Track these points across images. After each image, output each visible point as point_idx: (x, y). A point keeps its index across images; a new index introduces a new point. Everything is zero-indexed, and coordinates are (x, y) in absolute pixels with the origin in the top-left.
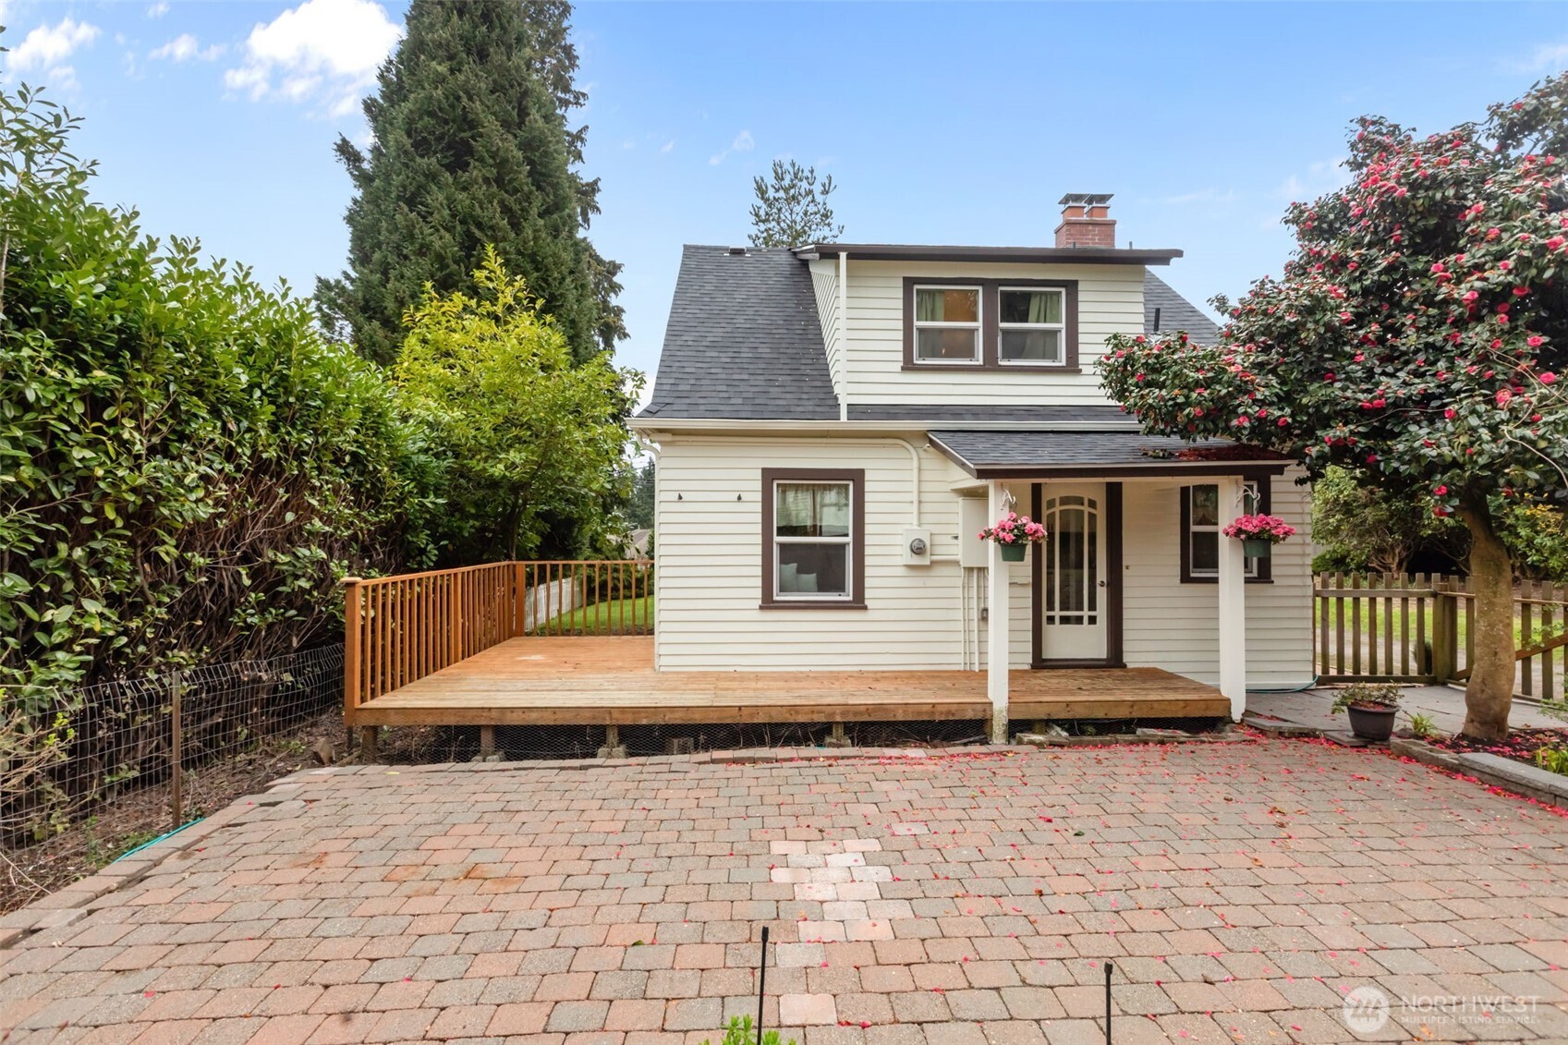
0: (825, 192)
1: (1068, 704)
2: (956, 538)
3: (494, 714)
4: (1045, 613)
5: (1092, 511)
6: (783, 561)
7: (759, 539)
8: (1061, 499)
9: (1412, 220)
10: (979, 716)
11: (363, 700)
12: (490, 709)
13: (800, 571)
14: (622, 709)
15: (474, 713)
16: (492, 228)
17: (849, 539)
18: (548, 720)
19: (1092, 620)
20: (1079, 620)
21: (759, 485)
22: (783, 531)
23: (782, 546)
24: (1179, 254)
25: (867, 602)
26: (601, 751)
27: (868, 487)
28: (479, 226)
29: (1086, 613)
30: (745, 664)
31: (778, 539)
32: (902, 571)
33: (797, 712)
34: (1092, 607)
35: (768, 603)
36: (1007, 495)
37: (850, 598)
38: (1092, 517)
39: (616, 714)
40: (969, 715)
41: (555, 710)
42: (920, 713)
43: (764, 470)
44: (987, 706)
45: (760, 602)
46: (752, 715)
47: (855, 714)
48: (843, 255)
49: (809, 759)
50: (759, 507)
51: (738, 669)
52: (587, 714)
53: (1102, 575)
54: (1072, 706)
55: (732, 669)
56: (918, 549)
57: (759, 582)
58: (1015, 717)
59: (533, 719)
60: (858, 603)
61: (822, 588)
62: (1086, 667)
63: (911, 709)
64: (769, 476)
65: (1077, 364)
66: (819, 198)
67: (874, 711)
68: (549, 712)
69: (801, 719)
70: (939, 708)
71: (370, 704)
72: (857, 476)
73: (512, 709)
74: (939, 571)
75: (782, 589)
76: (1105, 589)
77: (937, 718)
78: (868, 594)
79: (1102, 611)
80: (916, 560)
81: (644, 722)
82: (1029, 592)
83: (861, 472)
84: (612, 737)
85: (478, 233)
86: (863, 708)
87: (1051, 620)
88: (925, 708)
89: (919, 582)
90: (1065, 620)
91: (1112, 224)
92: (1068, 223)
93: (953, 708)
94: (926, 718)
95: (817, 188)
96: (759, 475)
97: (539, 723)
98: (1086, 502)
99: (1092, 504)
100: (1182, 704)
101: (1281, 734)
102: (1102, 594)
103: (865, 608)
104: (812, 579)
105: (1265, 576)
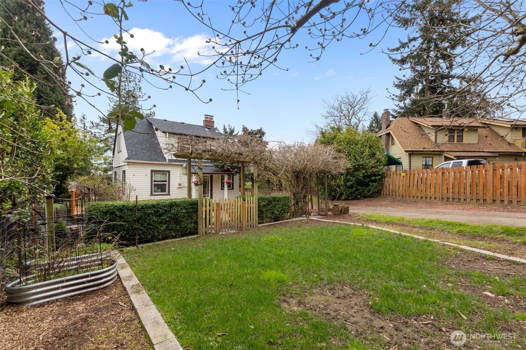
0: (139, 82)
2: (186, 183)
6: (154, 187)
7: (150, 183)
8: (204, 176)
13: (157, 189)
16: (47, 93)
17: (167, 183)
21: (150, 173)
22: (154, 181)
23: (154, 184)
25: (170, 194)
27: (171, 173)
28: (43, 93)
29: (207, 195)
31: (153, 183)
32: (177, 188)
35: (152, 195)
36: (195, 176)
37: (167, 193)
38: (208, 179)
45: (150, 194)
48: (167, 133)
50: (150, 177)
53: (209, 189)
56: (180, 185)
57: (150, 191)
61: (162, 191)
64: (152, 171)
66: (138, 83)
72: (169, 172)
74: (183, 188)
75: (154, 192)
78: (170, 192)
79: (209, 195)
80: (179, 187)
85: (42, 95)
89: (180, 190)
91: (214, 122)
92: (206, 120)
95: (137, 80)
96: (150, 171)
98: (207, 177)
102: (209, 192)
104: (160, 190)
105: (233, 189)
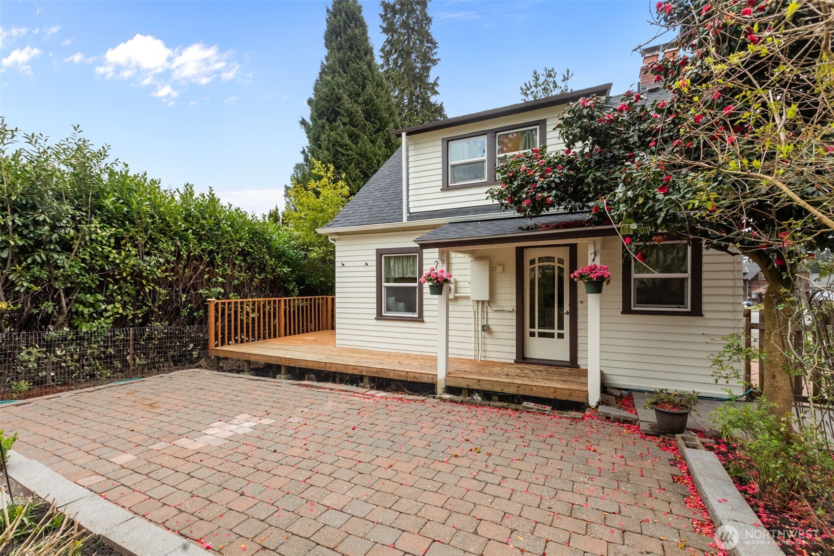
0: (565, 79)
1: (479, 381)
4: (528, 330)
5: (561, 266)
7: (375, 285)
8: (539, 259)
10: (430, 381)
11: (217, 346)
13: (396, 301)
17: (416, 284)
19: (561, 336)
20: (551, 336)
21: (375, 258)
22: (388, 281)
23: (388, 288)
25: (424, 318)
26: (278, 376)
27: (425, 256)
29: (556, 331)
30: (370, 346)
31: (384, 284)
33: (348, 368)
34: (561, 327)
35: (380, 316)
37: (417, 316)
38: (560, 269)
40: (425, 380)
42: (401, 376)
43: (377, 250)
44: (434, 377)
45: (375, 316)
47: (372, 372)
48: (403, 134)
49: (332, 389)
50: (375, 269)
51: (367, 348)
52: (274, 359)
53: (567, 308)
54: (481, 382)
55: (364, 348)
57: (375, 306)
58: (449, 384)
60: (420, 319)
61: (405, 310)
62: (555, 366)
63: (396, 373)
64: (380, 253)
67: (381, 372)
69: (349, 372)
70: (410, 374)
71: (220, 348)
72: (419, 251)
74: (461, 302)
76: (568, 316)
77: (409, 380)
78: (425, 314)
79: (566, 331)
82: (514, 316)
86: (375, 370)
87: (532, 334)
88: (403, 374)
90: (541, 335)
93: (417, 375)
94: (403, 379)
96: (374, 252)
98: (556, 260)
99: (561, 261)
100: (552, 390)
101: (608, 418)
102: (567, 319)
103: (423, 321)
104: (401, 305)
105: (697, 311)
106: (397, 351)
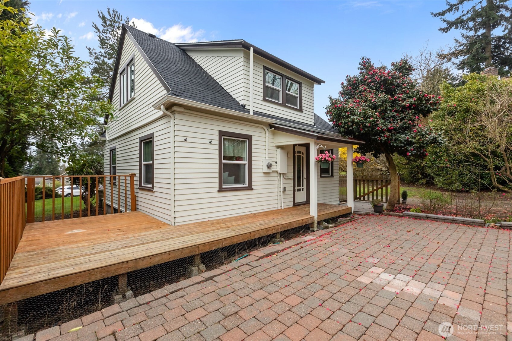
2: (276, 163)
3: (130, 264)
6: (225, 171)
7: (218, 161)
8: (297, 151)
9: (386, 85)
12: (127, 262)
13: (229, 175)
14: (204, 244)
15: (116, 267)
17: (247, 162)
18: (166, 259)
19: (303, 190)
20: (300, 190)
21: (217, 138)
22: (225, 158)
23: (225, 165)
24: (324, 82)
25: (253, 187)
27: (253, 142)
29: (302, 188)
30: (212, 217)
31: (223, 162)
32: (262, 175)
33: (268, 231)
34: (303, 186)
35: (221, 190)
37: (247, 186)
38: (303, 157)
39: (201, 248)
40: (310, 222)
41: (169, 253)
43: (220, 131)
45: (218, 189)
46: (254, 235)
48: (252, 49)
50: (218, 147)
52: (187, 251)
53: (305, 176)
55: (207, 220)
56: (269, 166)
57: (217, 180)
59: (157, 261)
60: (250, 187)
61: (236, 182)
63: (297, 223)
64: (221, 134)
65: (302, 109)
68: (167, 254)
70: (304, 221)
72: (250, 138)
73: (143, 258)
74: (273, 174)
75: (226, 183)
76: (305, 180)
78: (253, 183)
79: (305, 187)
80: (268, 171)
81: (214, 248)
82: (292, 181)
83: (251, 136)
84: (198, 260)
88: (301, 222)
89: (267, 179)
90: (298, 190)
93: (307, 220)
96: (217, 133)
97: (160, 263)
99: (303, 154)
103: (253, 189)
104: (232, 178)
106: (234, 216)
